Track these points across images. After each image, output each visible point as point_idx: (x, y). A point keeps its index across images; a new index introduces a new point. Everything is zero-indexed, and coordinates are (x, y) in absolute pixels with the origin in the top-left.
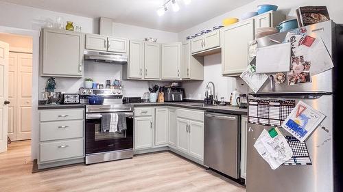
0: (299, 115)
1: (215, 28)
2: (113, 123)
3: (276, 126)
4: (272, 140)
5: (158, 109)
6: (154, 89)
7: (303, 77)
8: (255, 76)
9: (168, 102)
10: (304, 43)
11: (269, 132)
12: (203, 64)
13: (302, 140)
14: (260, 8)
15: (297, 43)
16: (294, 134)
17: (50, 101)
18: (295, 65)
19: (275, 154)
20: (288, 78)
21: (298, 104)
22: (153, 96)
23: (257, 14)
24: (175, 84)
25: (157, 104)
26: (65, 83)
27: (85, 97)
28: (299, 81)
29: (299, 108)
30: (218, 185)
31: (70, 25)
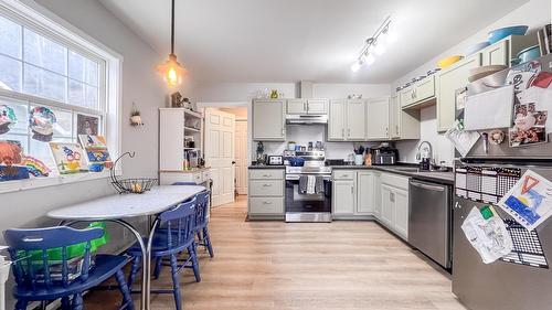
0: (526, 190)
1: (429, 73)
3: (491, 203)
4: (485, 222)
5: (360, 172)
6: (360, 151)
7: (534, 134)
8: (463, 135)
9: (376, 166)
10: (535, 83)
11: (481, 211)
12: (419, 120)
13: (530, 228)
14: (491, 35)
15: (525, 84)
16: (517, 218)
17: (259, 162)
18: (520, 117)
19: (489, 242)
20: (510, 137)
21: (526, 174)
22: (359, 159)
23: (488, 44)
24: (385, 144)
25: (364, 167)
26: (272, 146)
27: (289, 159)
28: (526, 141)
29: (526, 181)
30: (419, 270)
31: (274, 93)
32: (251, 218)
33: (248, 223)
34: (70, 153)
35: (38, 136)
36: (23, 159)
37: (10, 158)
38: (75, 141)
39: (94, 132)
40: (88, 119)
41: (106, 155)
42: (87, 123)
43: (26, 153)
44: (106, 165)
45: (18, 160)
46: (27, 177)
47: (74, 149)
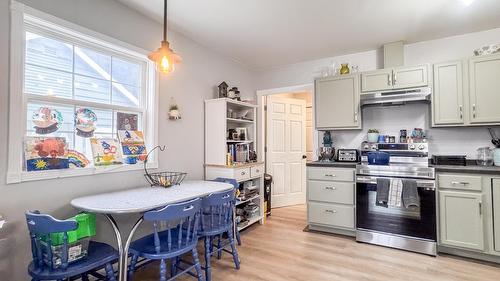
2: (394, 193)
26: (345, 136)
27: (368, 153)
31: (345, 68)
32: (311, 229)
33: (306, 234)
34: (106, 146)
35: (81, 133)
36: (66, 152)
37: (55, 151)
38: (115, 137)
39: (134, 128)
40: (128, 116)
41: (142, 148)
42: (127, 120)
43: (71, 147)
44: (140, 158)
45: (61, 152)
46: (66, 167)
47: (111, 143)
